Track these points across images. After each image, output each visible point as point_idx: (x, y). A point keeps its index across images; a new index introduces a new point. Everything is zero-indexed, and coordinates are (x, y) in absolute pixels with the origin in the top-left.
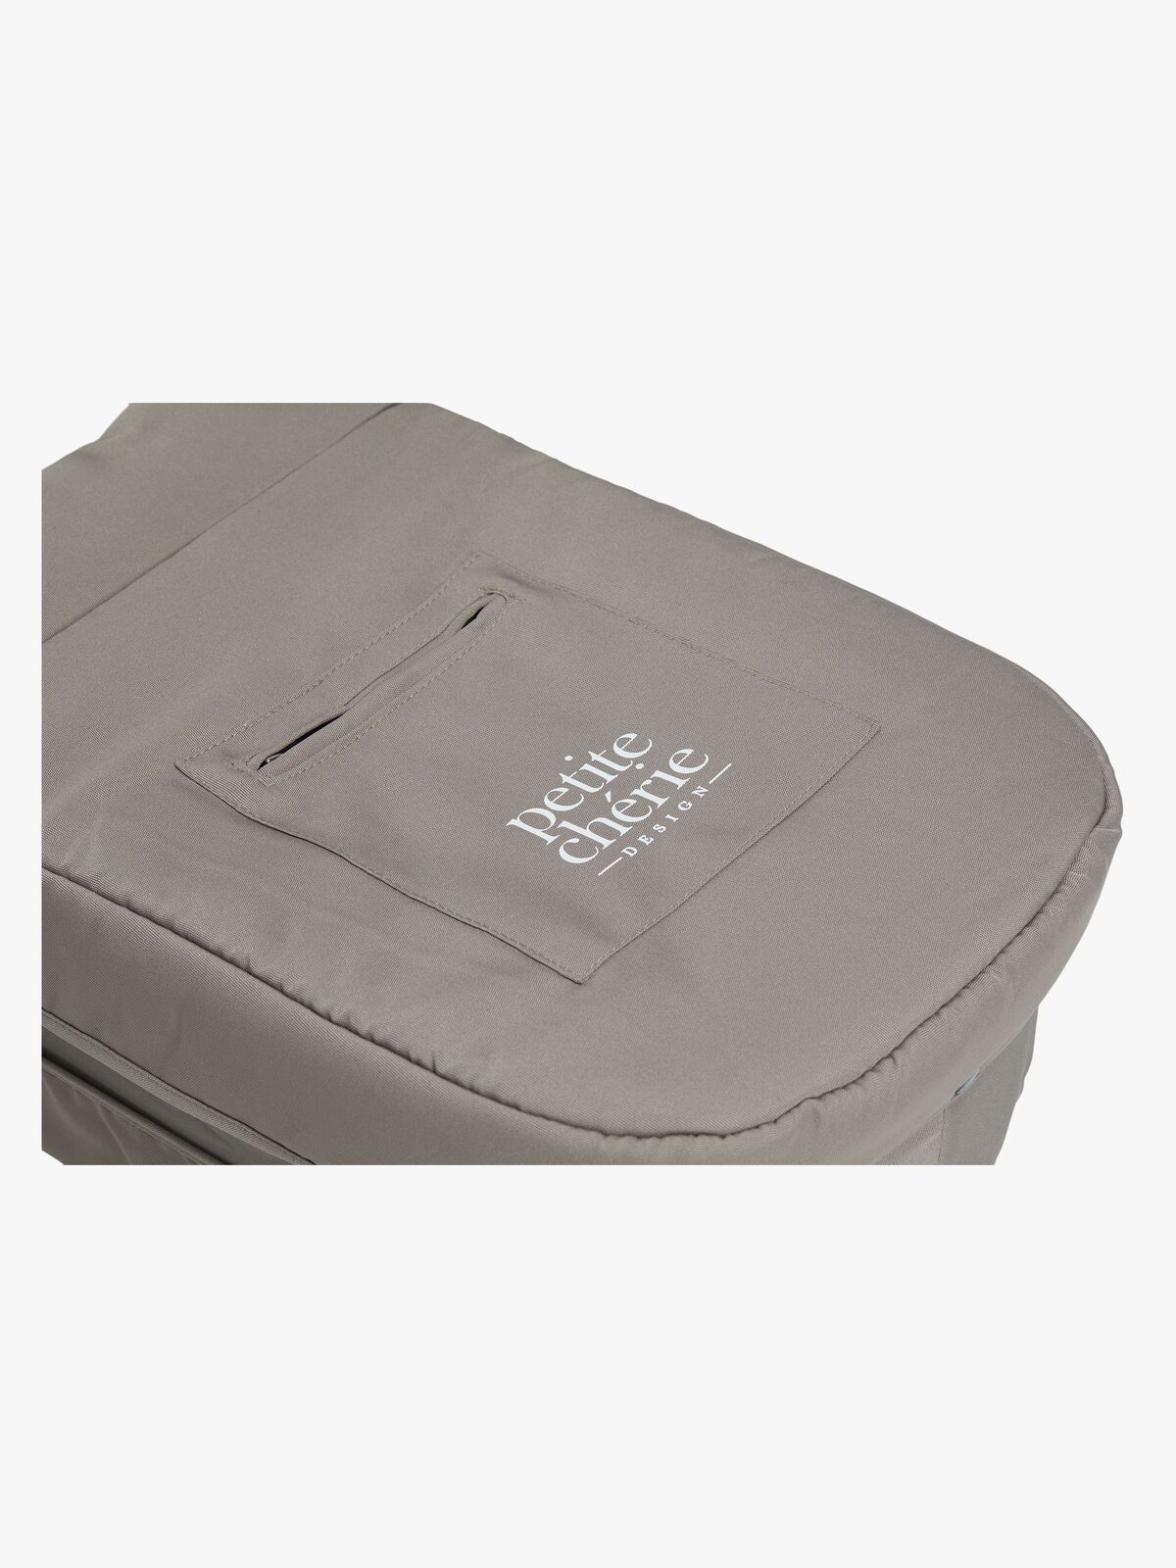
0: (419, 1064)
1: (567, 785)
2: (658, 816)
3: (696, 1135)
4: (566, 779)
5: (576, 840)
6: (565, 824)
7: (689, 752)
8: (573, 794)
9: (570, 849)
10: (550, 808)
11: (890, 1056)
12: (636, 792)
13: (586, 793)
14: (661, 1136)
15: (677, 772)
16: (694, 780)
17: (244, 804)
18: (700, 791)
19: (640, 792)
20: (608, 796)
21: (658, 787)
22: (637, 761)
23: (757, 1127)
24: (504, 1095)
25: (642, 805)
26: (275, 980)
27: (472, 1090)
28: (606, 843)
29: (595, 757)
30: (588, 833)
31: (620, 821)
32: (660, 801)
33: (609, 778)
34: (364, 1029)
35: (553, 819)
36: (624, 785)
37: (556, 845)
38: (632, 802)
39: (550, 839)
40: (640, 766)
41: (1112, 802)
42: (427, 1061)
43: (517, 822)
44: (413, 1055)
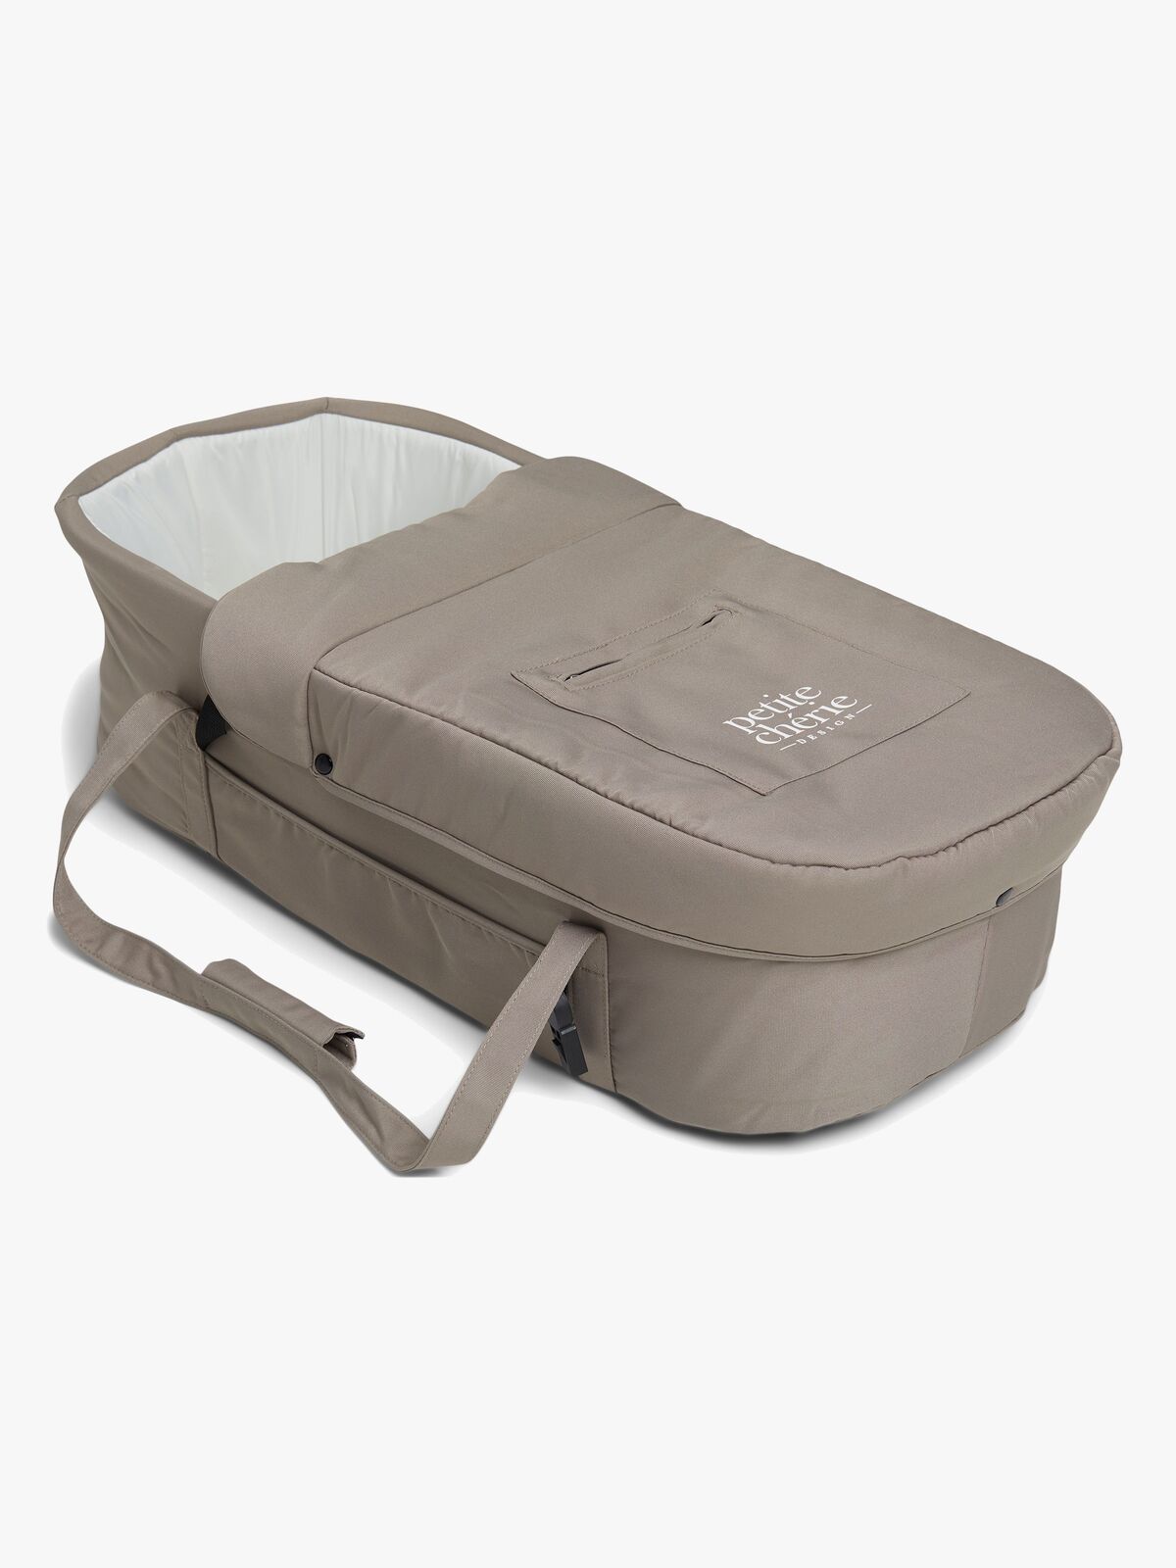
0: (661, 821)
1: (763, 708)
2: (821, 726)
3: (830, 866)
4: (763, 705)
5: (768, 733)
6: (761, 726)
7: (845, 698)
8: (767, 713)
9: (762, 737)
10: (751, 718)
11: (955, 846)
12: (808, 715)
13: (775, 713)
14: (808, 866)
15: (836, 707)
16: (846, 712)
17: (554, 698)
18: (850, 717)
19: (812, 716)
20: (790, 715)
21: (823, 714)
22: (810, 701)
23: (869, 867)
24: (711, 838)
25: (811, 721)
26: (573, 775)
27: (693, 835)
28: (787, 736)
29: (782, 697)
30: (775, 731)
31: (797, 727)
32: (823, 720)
33: (791, 707)
34: (627, 802)
35: (753, 723)
36: (799, 712)
37: (755, 734)
38: (805, 719)
39: (750, 732)
40: (812, 703)
41: (1116, 744)
42: (668, 821)
43: (730, 723)
44: (657, 816)
